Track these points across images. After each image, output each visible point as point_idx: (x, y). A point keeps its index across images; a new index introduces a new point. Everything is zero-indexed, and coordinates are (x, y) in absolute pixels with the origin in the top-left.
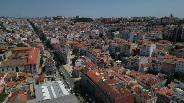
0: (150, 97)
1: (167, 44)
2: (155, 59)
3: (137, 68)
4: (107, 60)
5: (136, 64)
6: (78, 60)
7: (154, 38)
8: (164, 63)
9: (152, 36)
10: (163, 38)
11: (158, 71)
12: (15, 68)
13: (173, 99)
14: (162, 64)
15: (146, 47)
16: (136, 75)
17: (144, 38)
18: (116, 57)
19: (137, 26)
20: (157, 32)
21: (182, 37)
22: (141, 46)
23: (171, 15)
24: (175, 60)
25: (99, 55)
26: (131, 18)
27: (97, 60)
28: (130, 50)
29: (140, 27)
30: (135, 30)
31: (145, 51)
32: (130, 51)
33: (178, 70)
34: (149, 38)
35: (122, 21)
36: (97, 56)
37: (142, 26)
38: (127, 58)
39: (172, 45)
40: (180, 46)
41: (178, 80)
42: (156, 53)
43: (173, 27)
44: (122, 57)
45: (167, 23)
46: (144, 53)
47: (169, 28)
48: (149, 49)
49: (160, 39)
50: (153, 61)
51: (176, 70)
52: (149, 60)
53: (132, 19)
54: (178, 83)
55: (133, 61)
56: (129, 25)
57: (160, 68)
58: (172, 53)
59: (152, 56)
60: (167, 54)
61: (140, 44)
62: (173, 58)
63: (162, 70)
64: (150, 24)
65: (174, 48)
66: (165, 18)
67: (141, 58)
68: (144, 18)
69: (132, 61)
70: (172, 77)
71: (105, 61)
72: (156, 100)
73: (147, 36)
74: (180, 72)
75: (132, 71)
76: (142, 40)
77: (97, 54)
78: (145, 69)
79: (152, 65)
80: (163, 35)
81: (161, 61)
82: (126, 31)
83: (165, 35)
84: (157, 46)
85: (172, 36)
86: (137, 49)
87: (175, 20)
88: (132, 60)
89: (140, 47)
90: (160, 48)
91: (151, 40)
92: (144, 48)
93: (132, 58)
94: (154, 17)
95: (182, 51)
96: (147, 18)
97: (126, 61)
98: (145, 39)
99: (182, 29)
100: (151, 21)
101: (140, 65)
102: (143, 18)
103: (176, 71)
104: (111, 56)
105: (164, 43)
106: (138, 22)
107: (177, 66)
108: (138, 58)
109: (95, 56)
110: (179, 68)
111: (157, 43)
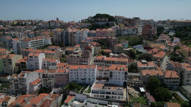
1: (57, 50)
2: (46, 72)
3: (24, 90)
5: (23, 84)
7: (42, 44)
8: (56, 75)
9: (40, 43)
10: (52, 43)
11: (52, 86)
14: (55, 76)
15: (33, 58)
16: (24, 101)
17: (30, 46)
19: (23, 31)
20: (45, 37)
21: (69, 41)
22: (26, 58)
23: (57, 19)
24: (67, 68)
26: (15, 21)
28: (12, 65)
29: (27, 31)
30: (22, 35)
31: (33, 63)
32: (12, 67)
33: (72, 79)
34: (37, 46)
35: (2, 25)
37: (30, 31)
38: (9, 78)
39: (62, 51)
40: (70, 51)
41: (74, 91)
42: (46, 64)
43: (60, 31)
45: (55, 27)
46: (31, 66)
47: (56, 32)
48: (37, 60)
49: (50, 45)
50: (44, 76)
51: (69, 80)
52: (39, 74)
53: (15, 23)
54: (74, 95)
55: (17, 81)
56: (13, 30)
57: (53, 81)
58: (63, 59)
59: (42, 68)
60: (58, 63)
61: (26, 54)
62: (65, 66)
63: (56, 84)
64: (38, 27)
65: (64, 53)
66: (52, 21)
67: (28, 74)
68: (32, 21)
70: (68, 90)
73: (34, 43)
74: (74, 81)
75: (18, 96)
76: (28, 49)
78: (36, 88)
79: (44, 81)
80: (52, 40)
81: (52, 74)
82: (8, 38)
83: (54, 39)
84: (46, 54)
85: (60, 40)
86: (22, 63)
87: (61, 24)
88: (15, 81)
89: (25, 60)
90: (50, 56)
91: (40, 47)
92: (30, 60)
93: (15, 78)
94: (41, 20)
95: (72, 56)
96: (34, 21)
98: (32, 47)
99: (68, 32)
100: (39, 24)
101: (27, 84)
102: (30, 22)
103: (70, 82)
105: (53, 50)
106: (24, 25)
107: (70, 75)
108: (23, 76)
110: (72, 77)
111: (46, 51)
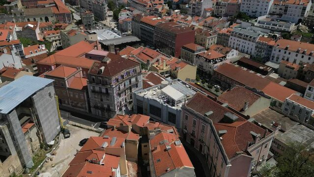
0: (210, 35)
4: (163, 9)
6: (122, 13)
12: (43, 19)
13: (232, 35)
18: (173, 6)
25: (151, 5)
27: (148, 11)
36: (148, 7)
44: (181, 6)
69: (194, 6)
71: (160, 10)
72: (216, 38)
77: (147, 4)
97: (186, 9)
104: (167, 5)
109: (145, 6)
